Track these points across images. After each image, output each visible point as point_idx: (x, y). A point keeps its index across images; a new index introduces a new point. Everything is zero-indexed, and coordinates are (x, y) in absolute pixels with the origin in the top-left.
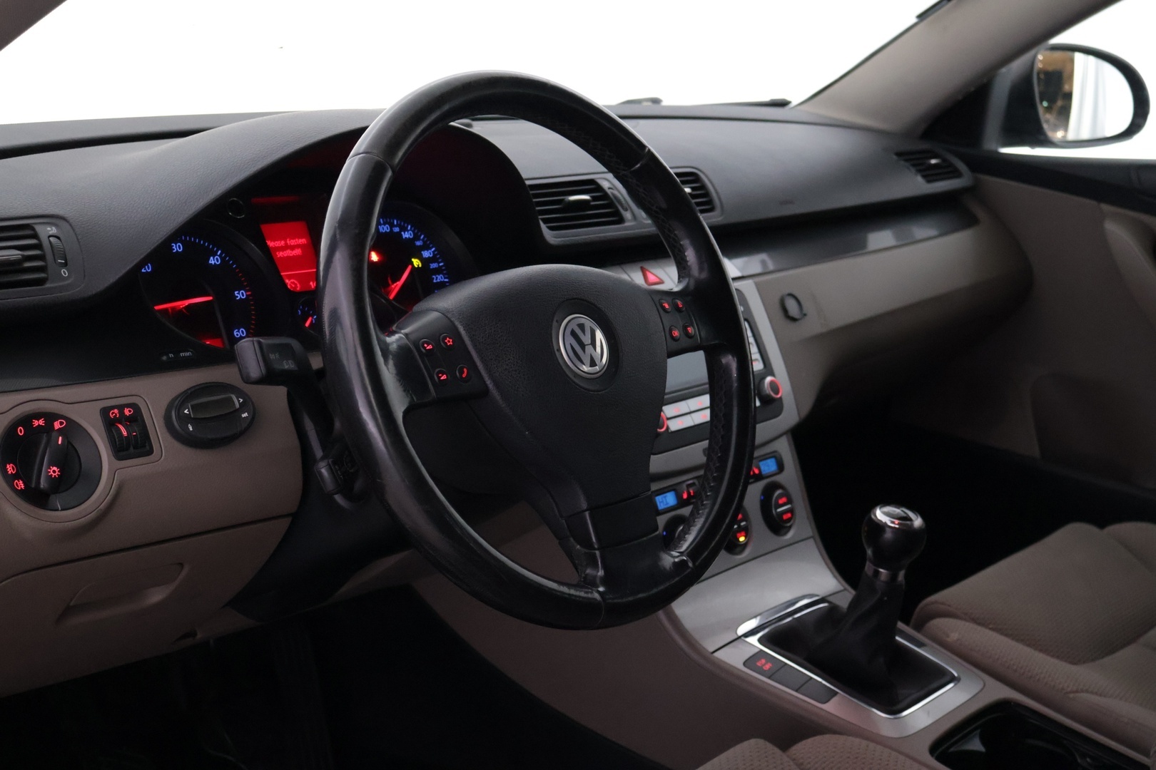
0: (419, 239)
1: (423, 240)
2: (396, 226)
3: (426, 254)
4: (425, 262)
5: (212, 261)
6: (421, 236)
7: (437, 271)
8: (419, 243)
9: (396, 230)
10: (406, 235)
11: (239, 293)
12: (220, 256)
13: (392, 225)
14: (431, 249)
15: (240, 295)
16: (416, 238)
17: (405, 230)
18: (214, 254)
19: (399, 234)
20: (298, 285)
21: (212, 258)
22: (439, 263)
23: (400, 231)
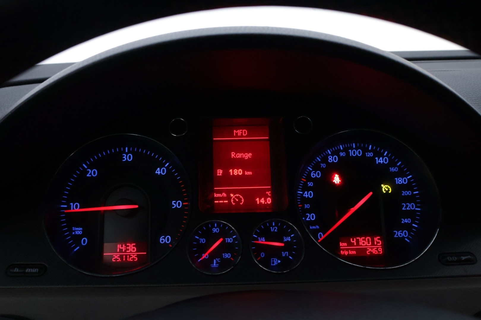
0: (395, 166)
1: (399, 167)
2: (370, 151)
3: (400, 181)
4: (397, 189)
5: (158, 172)
6: (398, 162)
7: (409, 199)
8: (392, 169)
9: (370, 155)
10: (380, 161)
11: (175, 203)
12: (167, 168)
13: (365, 150)
14: (406, 176)
15: (176, 204)
16: (392, 163)
17: (381, 155)
18: (161, 166)
19: (373, 159)
20: (243, 200)
21: (159, 169)
22: (413, 191)
23: (374, 156)
